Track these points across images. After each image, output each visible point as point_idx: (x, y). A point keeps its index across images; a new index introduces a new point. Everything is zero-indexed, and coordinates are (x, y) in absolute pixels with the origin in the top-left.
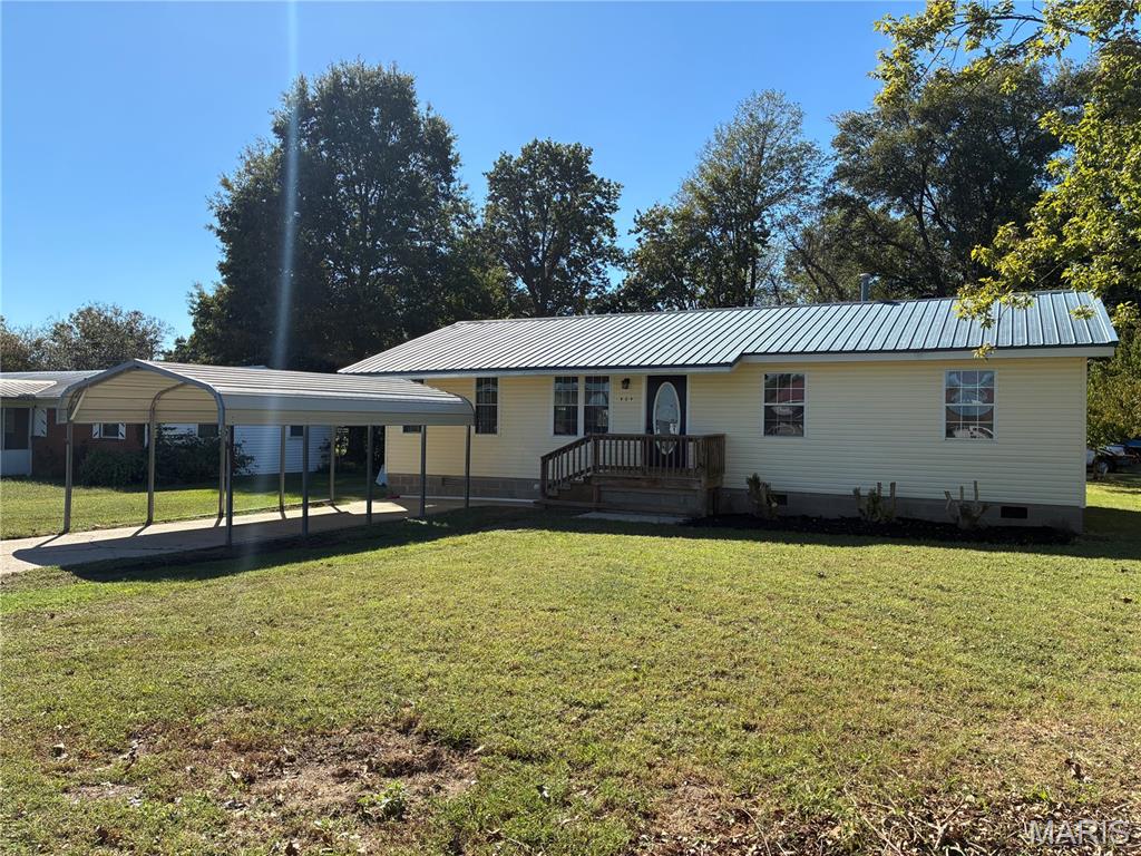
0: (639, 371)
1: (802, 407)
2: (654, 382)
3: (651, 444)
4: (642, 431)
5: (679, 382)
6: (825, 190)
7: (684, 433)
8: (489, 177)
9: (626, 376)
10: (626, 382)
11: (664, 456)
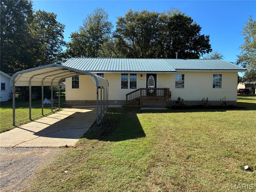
0: (144, 72)
1: (184, 82)
2: (148, 75)
3: (148, 90)
4: (146, 87)
5: (155, 75)
7: (156, 88)
9: (141, 74)
10: (141, 75)
11: (151, 93)
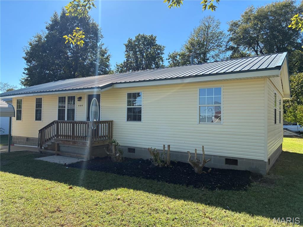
1: (141, 108)
6: (227, 46)
8: (125, 45)
10: (80, 98)
